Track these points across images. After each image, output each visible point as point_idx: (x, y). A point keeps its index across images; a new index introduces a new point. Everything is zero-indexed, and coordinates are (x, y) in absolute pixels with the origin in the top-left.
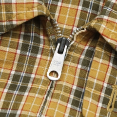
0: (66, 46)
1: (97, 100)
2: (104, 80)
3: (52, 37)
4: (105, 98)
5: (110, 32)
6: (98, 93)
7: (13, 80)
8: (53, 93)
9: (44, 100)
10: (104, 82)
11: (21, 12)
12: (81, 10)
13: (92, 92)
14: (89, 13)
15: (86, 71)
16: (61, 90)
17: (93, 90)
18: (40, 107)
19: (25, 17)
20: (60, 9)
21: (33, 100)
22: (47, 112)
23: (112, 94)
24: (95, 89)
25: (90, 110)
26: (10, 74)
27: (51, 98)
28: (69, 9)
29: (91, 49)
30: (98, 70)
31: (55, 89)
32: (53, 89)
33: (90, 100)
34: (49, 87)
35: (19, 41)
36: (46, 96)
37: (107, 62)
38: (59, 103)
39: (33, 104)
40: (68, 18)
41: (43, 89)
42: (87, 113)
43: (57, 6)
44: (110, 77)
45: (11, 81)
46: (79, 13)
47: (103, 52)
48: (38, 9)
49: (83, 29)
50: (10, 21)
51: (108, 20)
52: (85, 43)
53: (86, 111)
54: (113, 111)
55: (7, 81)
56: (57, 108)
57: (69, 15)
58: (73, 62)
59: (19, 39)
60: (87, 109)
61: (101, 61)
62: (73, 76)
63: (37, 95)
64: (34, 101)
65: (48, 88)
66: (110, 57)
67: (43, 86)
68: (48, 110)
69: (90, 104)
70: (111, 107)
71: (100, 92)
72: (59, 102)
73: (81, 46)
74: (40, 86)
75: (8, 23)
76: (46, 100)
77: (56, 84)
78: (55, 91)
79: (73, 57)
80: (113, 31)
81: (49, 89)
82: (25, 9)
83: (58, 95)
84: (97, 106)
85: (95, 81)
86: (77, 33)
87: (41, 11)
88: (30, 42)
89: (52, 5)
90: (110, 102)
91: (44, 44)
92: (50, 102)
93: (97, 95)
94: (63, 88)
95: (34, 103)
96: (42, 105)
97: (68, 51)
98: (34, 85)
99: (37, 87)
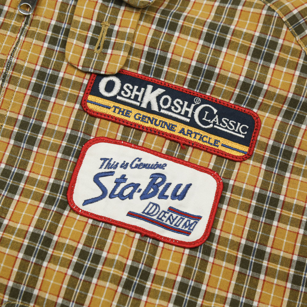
1: (84, 41)
2: (92, 17)
4: (92, 38)
6: (84, 33)
8: (28, 31)
9: (17, 39)
10: (92, 20)
13: (78, 32)
15: (68, 4)
16: (37, 27)
17: (78, 30)
18: (11, 48)
21: (5, 38)
22: (19, 54)
23: (101, 33)
24: (80, 29)
25: (73, 52)
27: (26, 37)
30: (85, 8)
31: (30, 26)
32: (28, 26)
33: (75, 42)
34: (24, 23)
36: (19, 35)
38: (34, 43)
39: (4, 44)
41: (17, 25)
42: (70, 56)
44: (99, 13)
53: (69, 54)
54: (101, 52)
56: (31, 50)
60: (70, 52)
62: (53, 10)
63: (9, 33)
64: (5, 41)
65: (22, 24)
67: (16, 22)
68: (20, 51)
69: (73, 46)
70: (99, 48)
71: (86, 32)
72: (35, 41)
74: (13, 22)
76: (19, 39)
77: (32, 20)
78: (31, 27)
81: (23, 26)
83: (34, 33)
84: (83, 48)
85: (81, 20)
90: (98, 42)
92: (24, 41)
93: (83, 35)
94: (40, 24)
95: (6, 43)
96: (14, 46)
98: (6, 19)
99: (9, 23)
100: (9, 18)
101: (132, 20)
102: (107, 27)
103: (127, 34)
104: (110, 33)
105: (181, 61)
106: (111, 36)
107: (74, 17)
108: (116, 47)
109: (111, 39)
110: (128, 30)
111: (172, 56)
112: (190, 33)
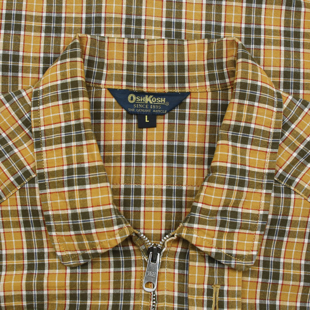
0: (159, 254)
1: (201, 305)
2: (204, 282)
3: (142, 248)
4: (208, 301)
5: (202, 239)
6: (201, 298)
7: (114, 299)
8: (157, 308)
10: (204, 284)
11: (104, 240)
12: (166, 212)
13: (195, 299)
14: (174, 212)
15: (184, 275)
16: (164, 302)
17: (196, 296)
19: (109, 245)
20: (144, 215)
23: (214, 295)
26: (109, 294)
28: (153, 213)
29: (184, 250)
30: (196, 275)
33: (196, 308)
35: (109, 259)
37: (203, 264)
40: (154, 222)
41: (147, 305)
43: (140, 211)
44: (209, 278)
45: (112, 301)
46: (164, 215)
47: (197, 254)
48: (120, 236)
49: (173, 236)
50: (94, 249)
51: (198, 228)
52: (176, 245)
55: (108, 302)
57: (154, 219)
58: (169, 267)
59: (109, 257)
61: (197, 264)
62: (172, 282)
65: (150, 303)
66: (205, 256)
67: (145, 302)
70: (215, 308)
71: (202, 296)
73: (173, 249)
74: (143, 302)
75: (93, 252)
78: (159, 304)
79: (168, 262)
80: (205, 238)
82: (107, 237)
83: (163, 308)
85: (196, 286)
86: (167, 240)
87: (124, 236)
88: (121, 258)
89: (134, 211)
90: (214, 304)
91: (135, 256)
93: (200, 300)
97: (161, 259)
98: (136, 301)
99: (139, 304)
100: (138, 300)
101: (237, 277)
102: (218, 289)
103: (236, 292)
104: (221, 293)
105: (288, 305)
106: (223, 296)
107: (189, 285)
108: (230, 306)
109: (223, 299)
110: (236, 289)
111: (280, 303)
112: (292, 278)
